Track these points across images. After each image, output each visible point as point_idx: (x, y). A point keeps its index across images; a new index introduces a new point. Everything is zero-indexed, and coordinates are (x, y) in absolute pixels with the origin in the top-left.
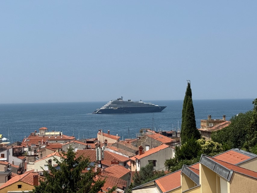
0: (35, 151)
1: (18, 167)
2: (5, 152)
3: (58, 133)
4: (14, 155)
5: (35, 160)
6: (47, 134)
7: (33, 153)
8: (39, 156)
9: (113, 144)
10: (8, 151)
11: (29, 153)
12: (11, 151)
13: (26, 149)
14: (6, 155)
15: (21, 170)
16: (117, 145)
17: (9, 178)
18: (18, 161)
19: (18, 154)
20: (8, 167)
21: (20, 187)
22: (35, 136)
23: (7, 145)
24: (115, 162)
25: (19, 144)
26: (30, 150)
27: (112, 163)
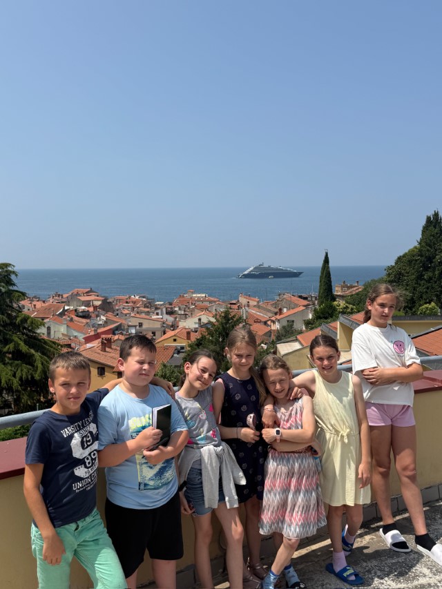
0: (185, 311)
1: (171, 324)
2: (159, 311)
3: (204, 295)
4: (167, 313)
5: (186, 318)
6: (194, 295)
7: (183, 312)
8: (190, 315)
9: (255, 306)
10: (162, 310)
11: (180, 312)
12: (164, 310)
13: (177, 309)
14: (160, 313)
15: (174, 326)
16: (258, 306)
17: (164, 333)
18: (170, 319)
19: (170, 313)
20: (164, 323)
21: (175, 340)
22: (183, 297)
23: (161, 305)
24: (258, 321)
25: (171, 304)
26: (180, 309)
27: (255, 322)
